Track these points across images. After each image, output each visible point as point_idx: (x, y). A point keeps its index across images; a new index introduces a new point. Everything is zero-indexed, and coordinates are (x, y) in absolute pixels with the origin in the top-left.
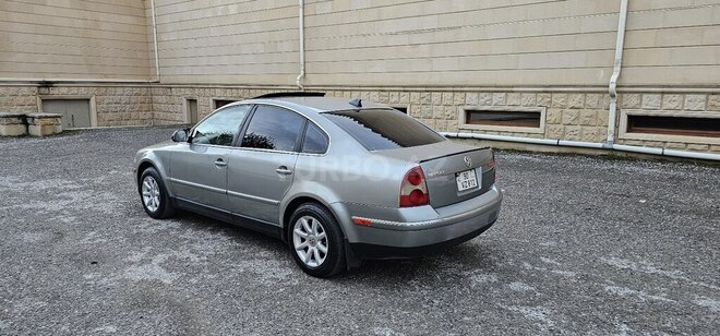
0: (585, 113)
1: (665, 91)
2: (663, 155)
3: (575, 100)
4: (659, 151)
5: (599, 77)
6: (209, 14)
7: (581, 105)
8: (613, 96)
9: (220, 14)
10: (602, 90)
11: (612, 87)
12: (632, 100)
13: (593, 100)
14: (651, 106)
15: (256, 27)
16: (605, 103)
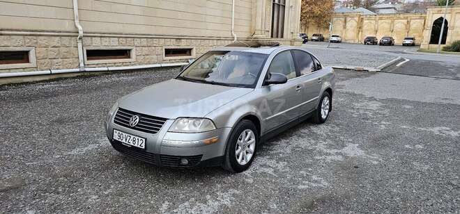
1: (102, 36)
2: (107, 71)
3: (55, 41)
4: (106, 69)
7: (58, 45)
10: (71, 35)
11: (81, 33)
13: (66, 41)
14: (97, 44)
16: (73, 43)
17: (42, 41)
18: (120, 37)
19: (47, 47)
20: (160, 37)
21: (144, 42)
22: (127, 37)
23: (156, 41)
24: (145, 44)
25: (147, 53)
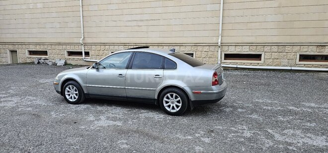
0: (210, 53)
1: (236, 45)
2: (237, 67)
3: (206, 49)
4: (236, 66)
5: (214, 40)
6: (24, 7)
7: (208, 50)
8: (220, 47)
9: (31, 7)
10: (216, 45)
11: (219, 44)
12: (225, 48)
13: (212, 48)
14: (232, 50)
15: (54, 15)
16: (216, 49)
17: (200, 48)
18: (251, 46)
19: (202, 51)
20: (293, 45)
21: (275, 49)
22: (257, 45)
23: (288, 49)
24: (276, 50)
25: (276, 57)
